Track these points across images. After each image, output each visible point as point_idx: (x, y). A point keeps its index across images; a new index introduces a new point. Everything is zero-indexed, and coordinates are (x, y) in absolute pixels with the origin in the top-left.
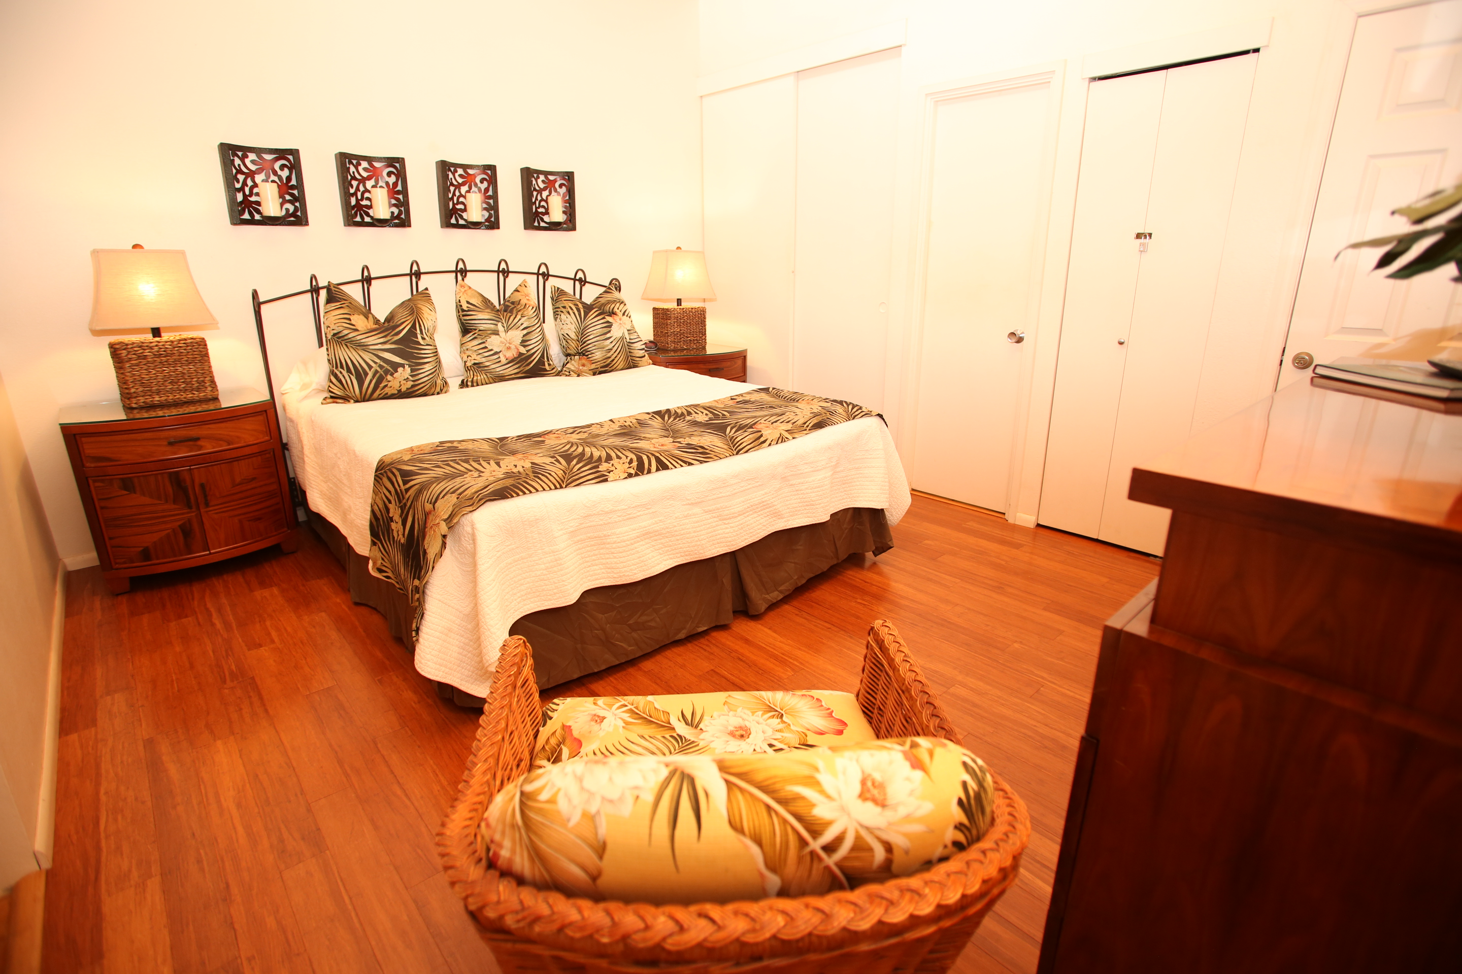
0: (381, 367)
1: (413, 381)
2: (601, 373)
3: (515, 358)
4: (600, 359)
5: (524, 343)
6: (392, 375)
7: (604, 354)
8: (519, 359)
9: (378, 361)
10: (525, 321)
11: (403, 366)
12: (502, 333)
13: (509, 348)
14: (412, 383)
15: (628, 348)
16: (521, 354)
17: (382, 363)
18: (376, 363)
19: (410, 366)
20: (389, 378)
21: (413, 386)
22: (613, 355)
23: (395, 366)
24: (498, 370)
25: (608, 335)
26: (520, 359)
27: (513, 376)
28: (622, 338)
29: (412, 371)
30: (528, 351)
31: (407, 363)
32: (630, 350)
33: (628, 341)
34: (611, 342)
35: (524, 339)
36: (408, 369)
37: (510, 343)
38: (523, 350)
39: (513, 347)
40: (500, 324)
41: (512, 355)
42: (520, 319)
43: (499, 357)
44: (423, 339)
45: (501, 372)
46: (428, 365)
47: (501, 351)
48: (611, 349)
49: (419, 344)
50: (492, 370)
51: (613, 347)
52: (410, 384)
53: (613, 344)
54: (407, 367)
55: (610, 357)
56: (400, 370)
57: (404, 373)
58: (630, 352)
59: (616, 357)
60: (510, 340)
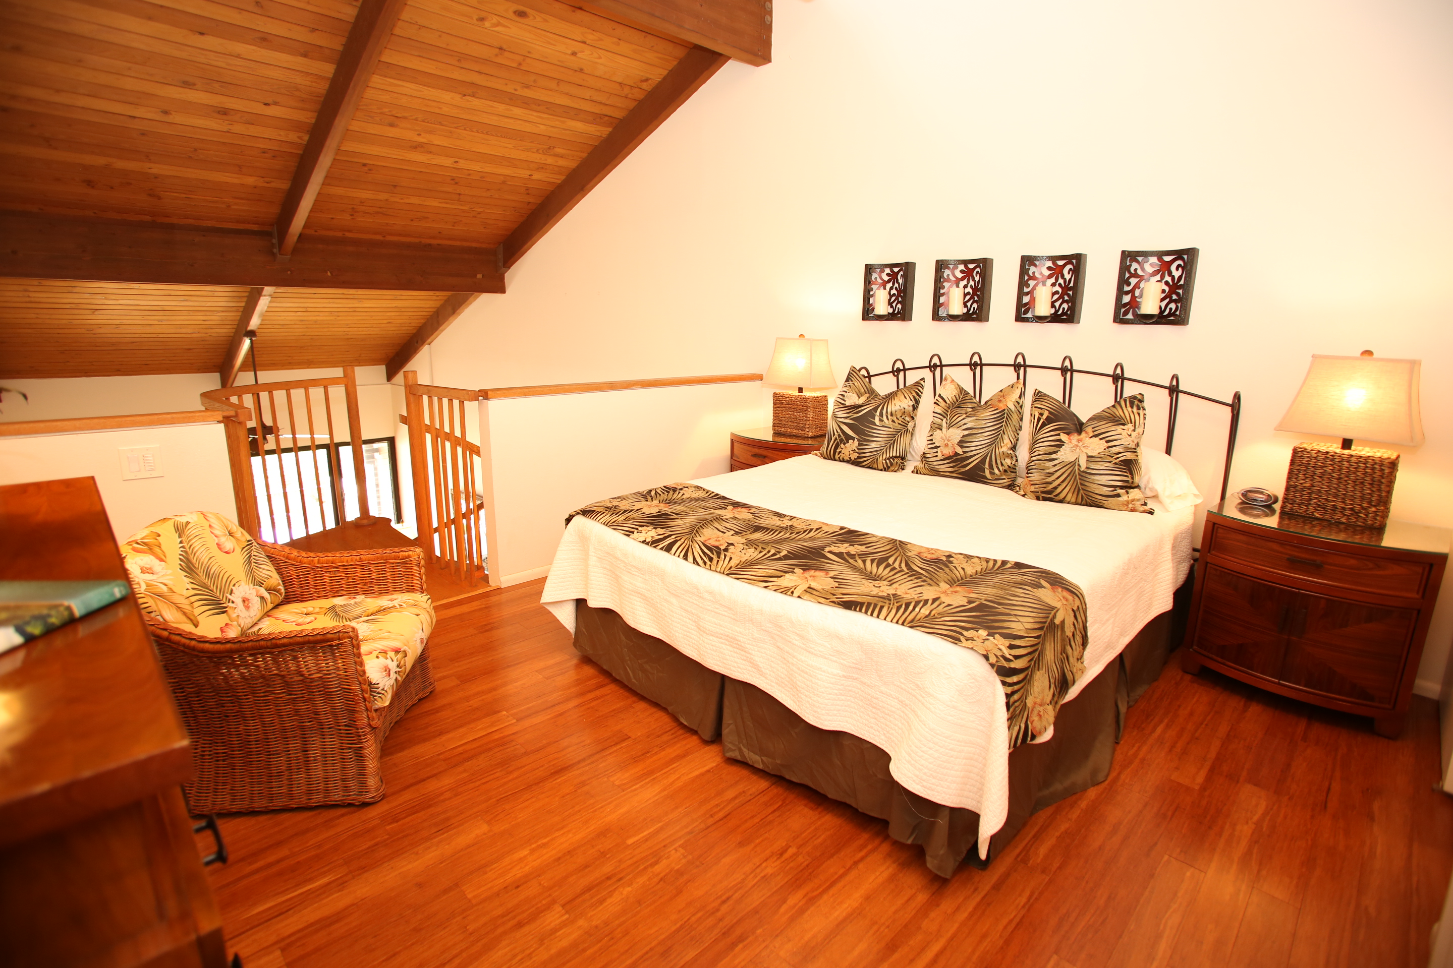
0: (839, 436)
1: (859, 453)
2: (1045, 499)
3: (950, 456)
4: (1038, 482)
5: (961, 443)
6: (844, 444)
7: (1043, 477)
8: (954, 458)
9: (839, 431)
10: (971, 421)
11: (853, 439)
12: (944, 430)
13: (946, 445)
14: (858, 455)
15: (1080, 479)
16: (956, 454)
17: (840, 433)
18: (837, 432)
19: (858, 440)
20: (842, 445)
21: (858, 458)
22: (1054, 481)
23: (848, 438)
24: (935, 463)
25: (1053, 456)
26: (956, 460)
27: (948, 474)
28: (1074, 464)
29: (859, 445)
30: (964, 453)
31: (857, 437)
32: (1082, 482)
33: (1082, 470)
34: (1054, 466)
35: (964, 439)
36: (856, 443)
37: (948, 441)
38: (959, 450)
39: (950, 445)
40: (945, 420)
41: (948, 453)
42: (964, 419)
43: (937, 452)
44: (881, 420)
45: (936, 467)
46: (875, 443)
47: (940, 446)
48: (1052, 474)
49: (874, 424)
50: (931, 463)
51: (1056, 471)
52: (856, 455)
53: (1057, 468)
54: (856, 440)
55: (1051, 483)
56: (851, 441)
57: (853, 445)
58: (1081, 484)
59: (1059, 485)
60: (949, 437)
